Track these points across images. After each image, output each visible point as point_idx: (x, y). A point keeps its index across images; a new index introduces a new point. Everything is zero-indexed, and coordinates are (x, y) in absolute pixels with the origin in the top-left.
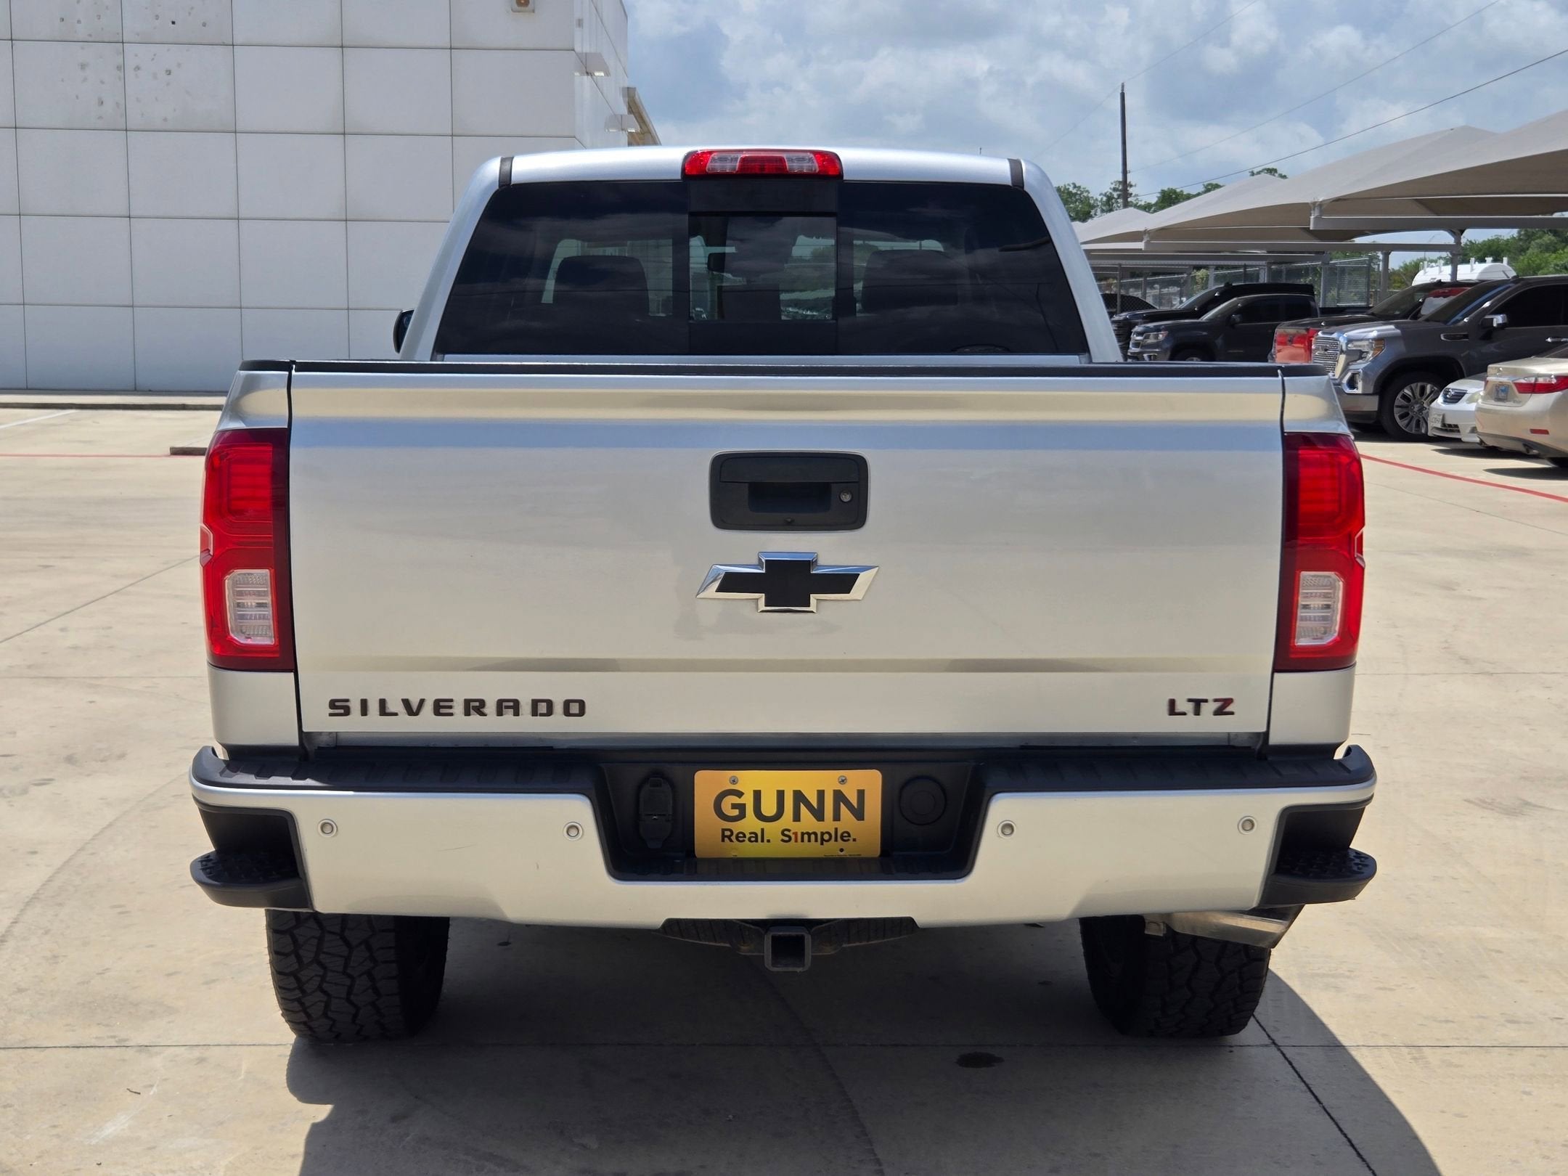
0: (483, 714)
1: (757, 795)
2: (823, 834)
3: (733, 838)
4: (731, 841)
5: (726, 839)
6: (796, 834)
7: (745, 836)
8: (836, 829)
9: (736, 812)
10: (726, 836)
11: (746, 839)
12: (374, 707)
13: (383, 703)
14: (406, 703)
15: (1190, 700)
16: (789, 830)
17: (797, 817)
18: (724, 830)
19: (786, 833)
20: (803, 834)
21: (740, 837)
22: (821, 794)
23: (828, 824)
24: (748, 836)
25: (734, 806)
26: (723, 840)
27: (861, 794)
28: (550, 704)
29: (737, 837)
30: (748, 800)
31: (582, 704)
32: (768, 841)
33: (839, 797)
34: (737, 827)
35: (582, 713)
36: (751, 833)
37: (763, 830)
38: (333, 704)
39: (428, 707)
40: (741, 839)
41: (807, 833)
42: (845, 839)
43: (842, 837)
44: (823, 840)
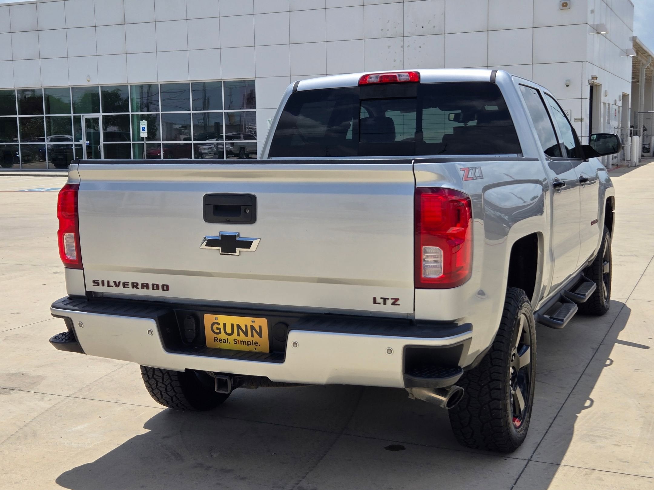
0: (138, 288)
1: (225, 324)
2: (248, 342)
3: (218, 341)
4: (217, 342)
5: (216, 341)
6: (238, 341)
7: (222, 341)
8: (253, 341)
9: (218, 331)
10: (216, 339)
11: (222, 342)
12: (106, 283)
13: (108, 282)
14: (115, 282)
15: (381, 298)
16: (236, 340)
17: (238, 335)
18: (215, 337)
19: (235, 340)
20: (241, 341)
21: (220, 340)
22: (246, 326)
23: (249, 338)
24: (223, 340)
25: (217, 328)
26: (215, 341)
27: (260, 327)
28: (158, 285)
29: (219, 341)
30: (221, 326)
31: (167, 286)
32: (230, 343)
33: (252, 328)
34: (219, 336)
35: (168, 289)
36: (224, 339)
37: (227, 338)
38: (94, 282)
39: (121, 284)
40: (221, 341)
41: (243, 341)
42: (256, 344)
43: (255, 344)
44: (248, 344)
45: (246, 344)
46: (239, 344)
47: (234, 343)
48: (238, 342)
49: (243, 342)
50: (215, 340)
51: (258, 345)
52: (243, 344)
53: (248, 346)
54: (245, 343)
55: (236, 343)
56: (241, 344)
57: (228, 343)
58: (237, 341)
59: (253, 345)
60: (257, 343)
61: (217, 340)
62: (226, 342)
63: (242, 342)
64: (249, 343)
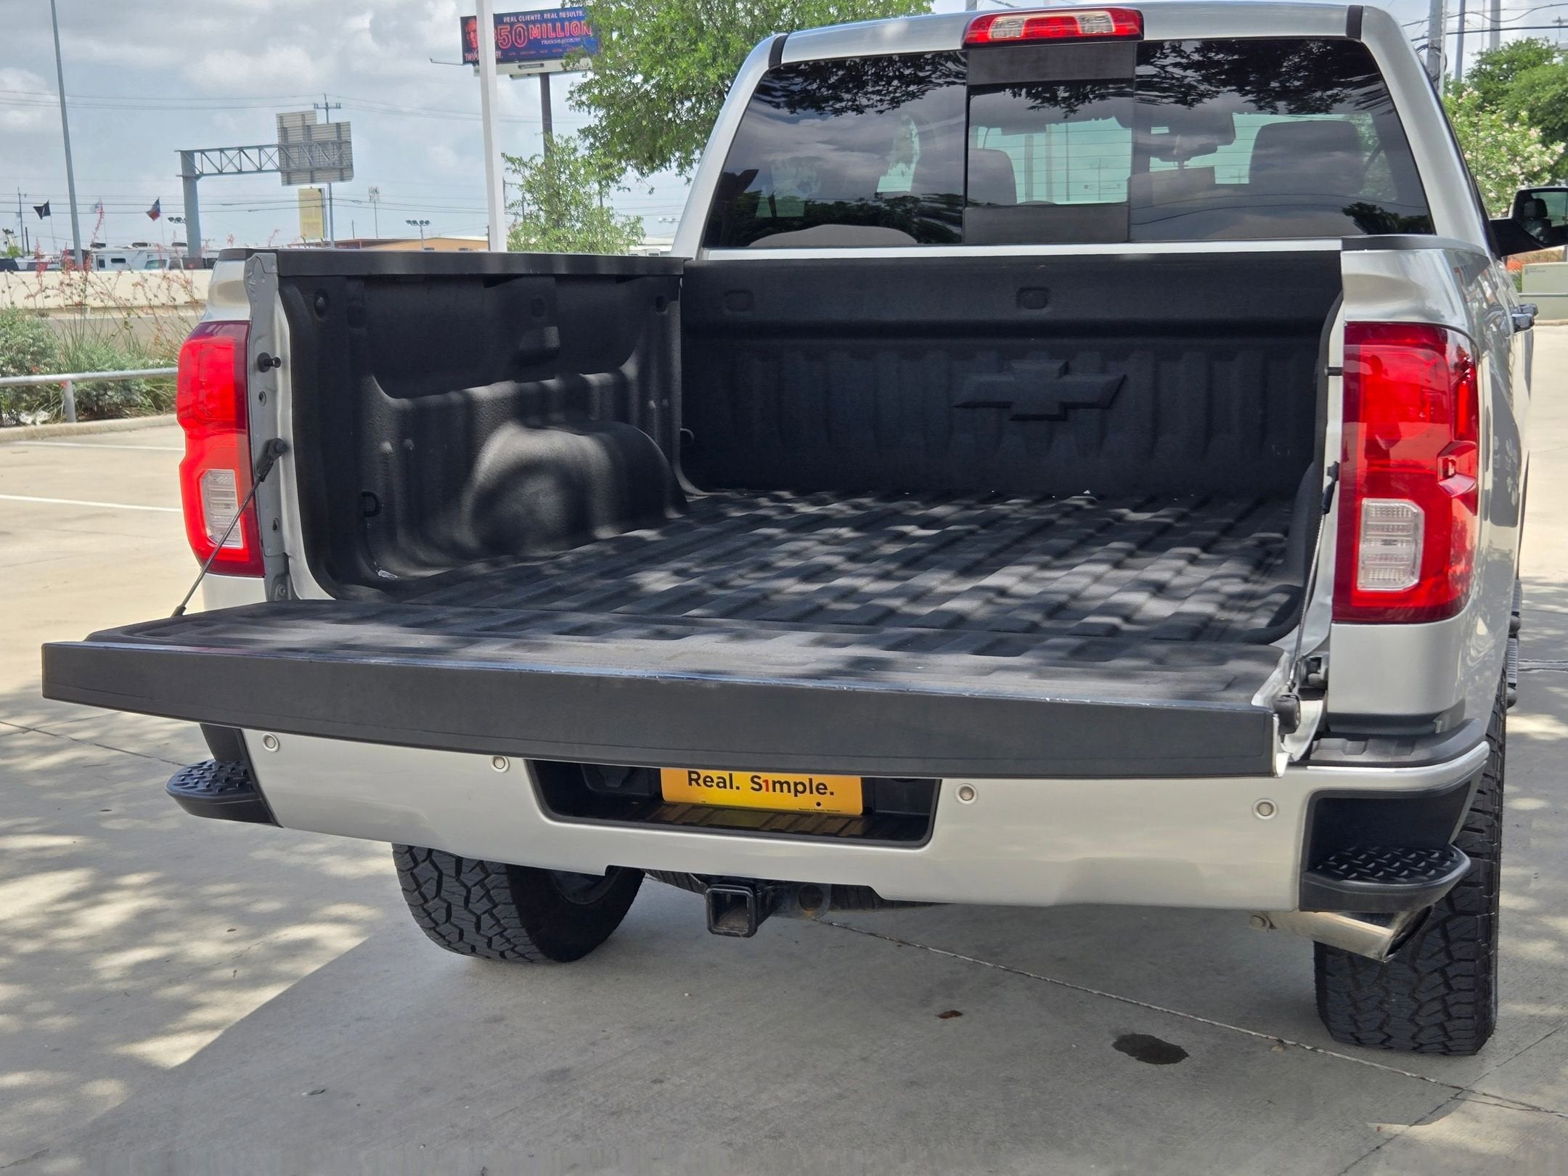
2: (796, 784)
3: (701, 781)
4: (699, 785)
5: (693, 782)
6: (766, 782)
7: (712, 781)
8: (811, 780)
10: (693, 779)
11: (714, 784)
16: (759, 778)
18: (690, 773)
19: (756, 780)
20: (774, 783)
21: (708, 781)
24: (716, 781)
26: (690, 784)
29: (705, 782)
32: (737, 788)
36: (719, 778)
37: (730, 775)
40: (709, 784)
41: (779, 782)
42: (821, 791)
43: (818, 789)
44: (796, 791)
45: (789, 791)
46: (767, 790)
47: (753, 788)
48: (764, 785)
49: (781, 784)
50: (691, 780)
51: (828, 792)
52: (782, 791)
53: (796, 795)
54: (785, 786)
55: (757, 787)
56: (774, 790)
57: (731, 787)
58: (760, 781)
59: (811, 792)
60: (826, 788)
61: (696, 781)
62: (725, 787)
63: (778, 786)
64: (800, 788)
